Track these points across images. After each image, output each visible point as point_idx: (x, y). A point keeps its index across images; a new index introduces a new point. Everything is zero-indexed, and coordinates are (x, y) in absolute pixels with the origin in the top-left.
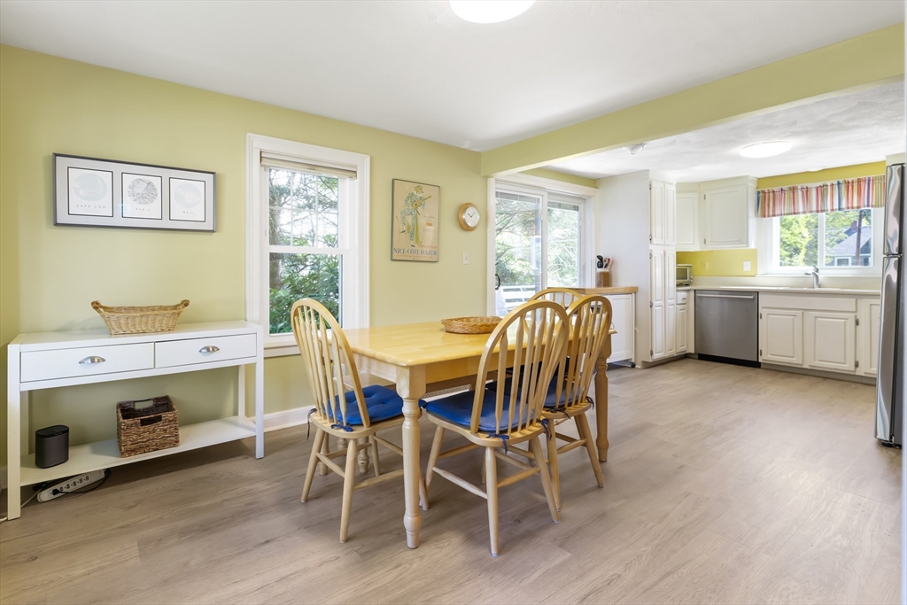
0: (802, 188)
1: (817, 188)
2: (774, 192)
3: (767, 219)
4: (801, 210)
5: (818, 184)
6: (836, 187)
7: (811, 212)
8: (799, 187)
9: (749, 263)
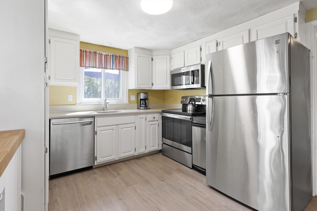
0: (99, 54)
1: (105, 55)
2: (86, 52)
3: (82, 68)
4: (97, 66)
5: (106, 54)
6: (112, 57)
7: (103, 68)
8: (98, 53)
9: (71, 96)
